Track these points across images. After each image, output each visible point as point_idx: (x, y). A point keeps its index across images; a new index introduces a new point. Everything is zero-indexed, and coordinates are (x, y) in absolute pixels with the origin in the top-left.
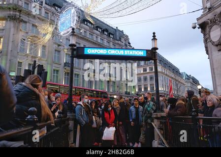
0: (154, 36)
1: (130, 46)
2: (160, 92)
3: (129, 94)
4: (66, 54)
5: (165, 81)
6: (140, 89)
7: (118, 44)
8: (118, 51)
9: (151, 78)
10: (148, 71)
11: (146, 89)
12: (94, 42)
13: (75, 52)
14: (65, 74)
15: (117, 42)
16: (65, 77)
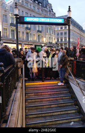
0: (69, 9)
1: (53, 12)
2: (71, 42)
3: (51, 43)
4: (11, 17)
5: (74, 35)
6: (58, 40)
7: (45, 10)
8: (46, 19)
9: (65, 33)
10: (63, 29)
11: (62, 40)
12: (28, 9)
13: (18, 20)
14: (11, 30)
15: (44, 8)
16: (11, 33)
